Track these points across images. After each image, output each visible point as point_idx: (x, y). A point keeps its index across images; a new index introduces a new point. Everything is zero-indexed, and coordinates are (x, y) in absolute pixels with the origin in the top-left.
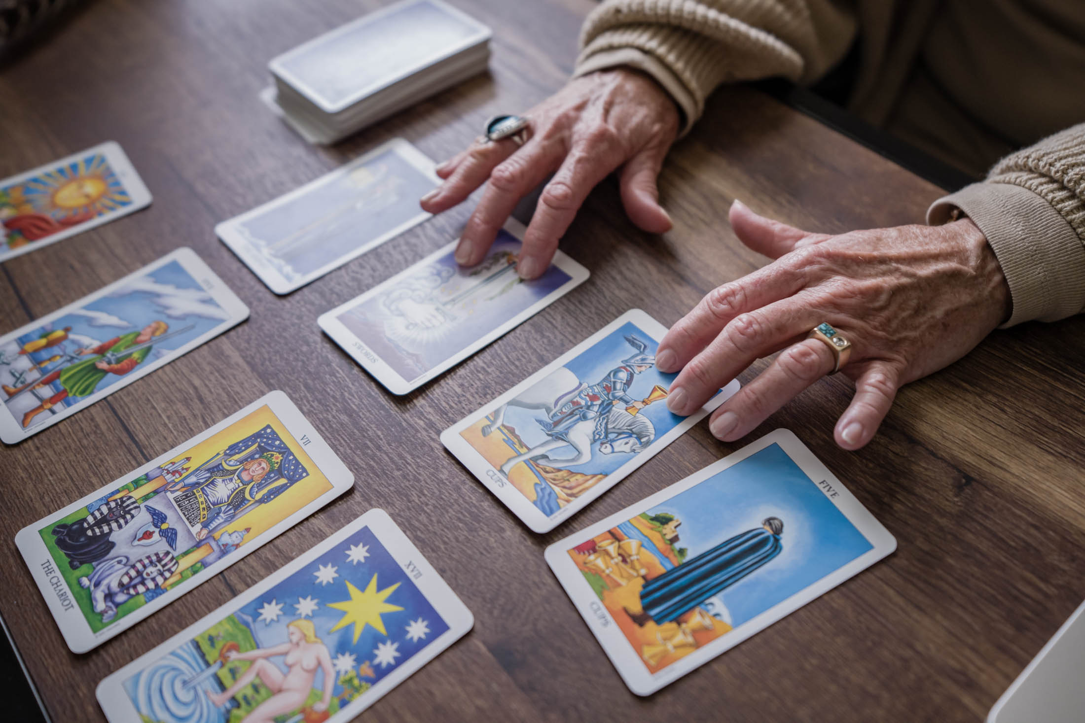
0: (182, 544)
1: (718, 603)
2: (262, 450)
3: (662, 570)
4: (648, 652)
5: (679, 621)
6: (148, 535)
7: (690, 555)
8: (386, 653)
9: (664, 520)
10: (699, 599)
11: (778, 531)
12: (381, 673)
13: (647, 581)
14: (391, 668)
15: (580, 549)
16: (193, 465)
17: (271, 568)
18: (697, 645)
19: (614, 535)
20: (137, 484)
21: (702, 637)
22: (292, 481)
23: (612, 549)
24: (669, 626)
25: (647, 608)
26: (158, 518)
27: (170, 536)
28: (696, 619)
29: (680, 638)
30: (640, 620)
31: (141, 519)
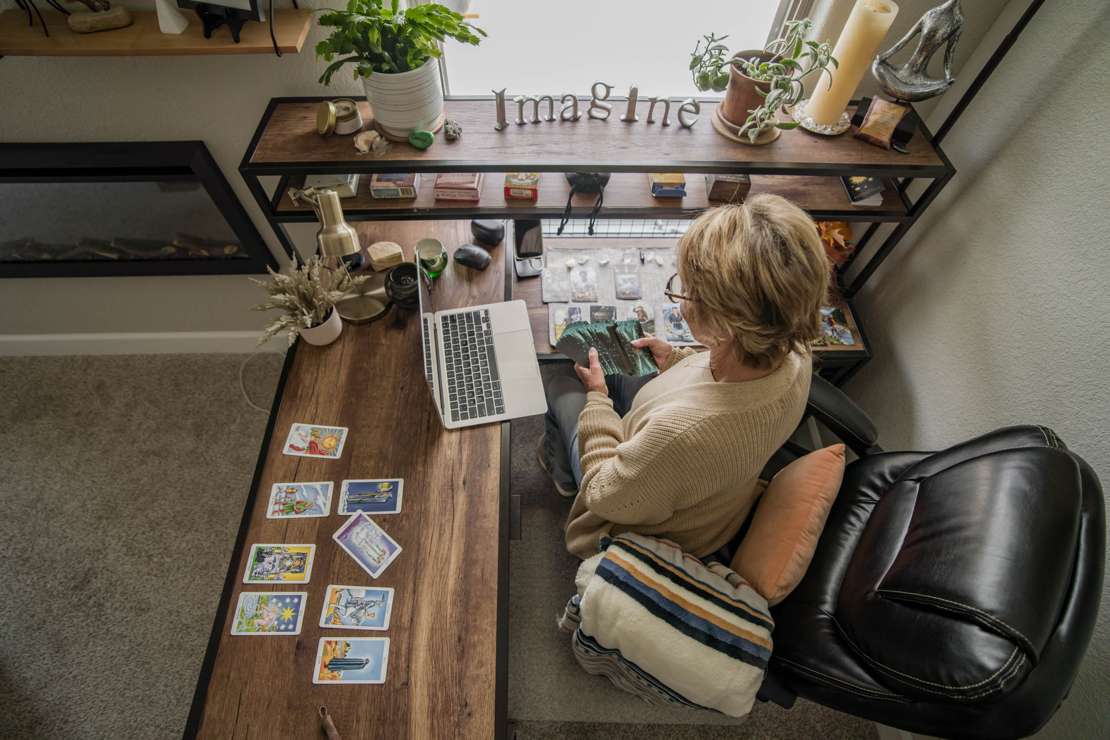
0: (273, 571)
1: (342, 672)
2: (301, 559)
3: (338, 657)
4: (322, 674)
5: (332, 671)
6: (270, 563)
7: (346, 658)
8: (283, 627)
9: (348, 645)
10: (340, 669)
11: (366, 663)
12: (279, 630)
13: (334, 658)
14: (281, 631)
15: (327, 642)
16: (289, 552)
17: (282, 590)
18: (331, 679)
19: (336, 643)
20: (278, 548)
21: (334, 678)
22: (300, 572)
23: (333, 646)
24: (330, 671)
25: (329, 664)
26: (275, 561)
27: (273, 566)
28: (335, 673)
29: (329, 676)
30: (326, 666)
31: (272, 558)
